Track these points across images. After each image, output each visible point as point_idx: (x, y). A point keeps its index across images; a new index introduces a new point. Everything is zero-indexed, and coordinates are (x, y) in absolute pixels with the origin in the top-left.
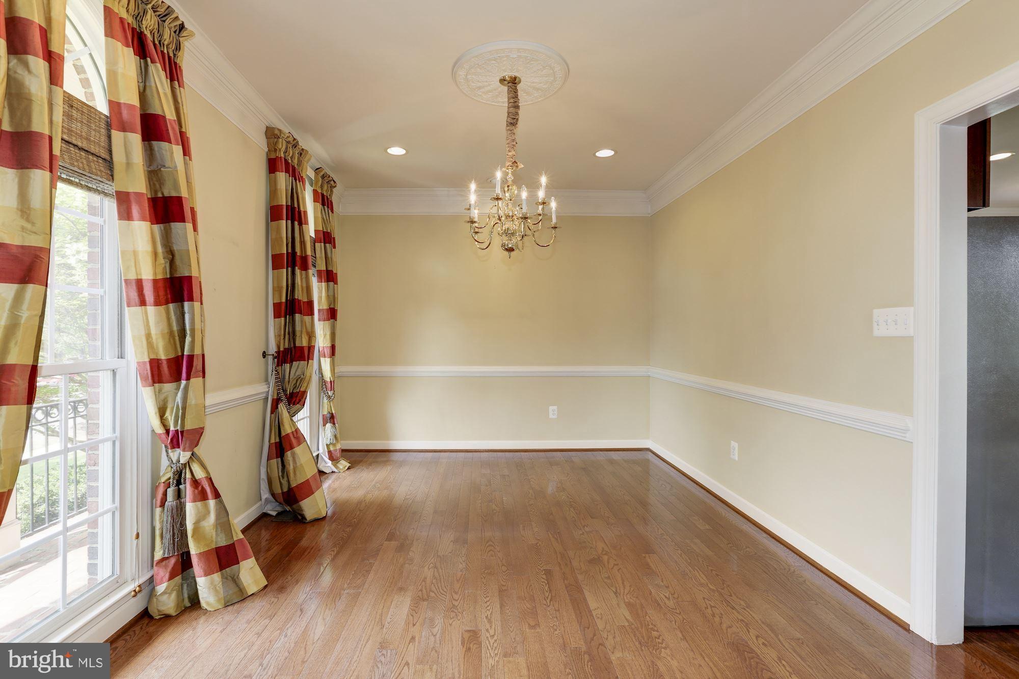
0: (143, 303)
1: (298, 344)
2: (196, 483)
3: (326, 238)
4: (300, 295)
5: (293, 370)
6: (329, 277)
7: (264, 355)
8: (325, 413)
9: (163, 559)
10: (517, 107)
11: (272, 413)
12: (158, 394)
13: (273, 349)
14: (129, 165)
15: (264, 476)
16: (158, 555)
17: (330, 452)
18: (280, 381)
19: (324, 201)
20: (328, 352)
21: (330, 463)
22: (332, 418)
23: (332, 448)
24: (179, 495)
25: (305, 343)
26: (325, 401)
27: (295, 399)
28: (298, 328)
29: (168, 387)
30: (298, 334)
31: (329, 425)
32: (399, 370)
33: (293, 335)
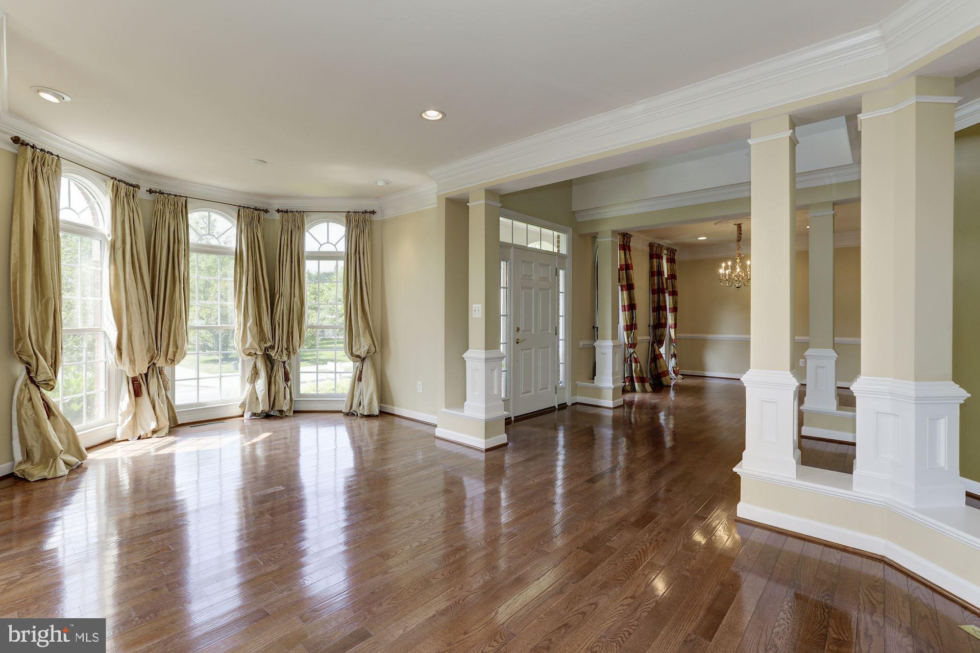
0: (625, 311)
1: (661, 322)
2: (635, 358)
3: (672, 276)
4: (662, 304)
5: (659, 332)
6: (674, 293)
7: (649, 326)
8: (672, 353)
9: (627, 377)
10: (741, 234)
11: (652, 347)
12: (627, 333)
13: (652, 324)
14: (623, 278)
15: (648, 369)
16: (626, 376)
17: (674, 370)
18: (655, 335)
19: (671, 261)
20: (673, 326)
21: (674, 375)
22: (675, 356)
23: (675, 369)
24: (631, 361)
25: (663, 322)
26: (672, 348)
27: (660, 343)
28: (661, 316)
29: (629, 332)
30: (661, 318)
31: (673, 359)
32: (710, 336)
33: (659, 319)
